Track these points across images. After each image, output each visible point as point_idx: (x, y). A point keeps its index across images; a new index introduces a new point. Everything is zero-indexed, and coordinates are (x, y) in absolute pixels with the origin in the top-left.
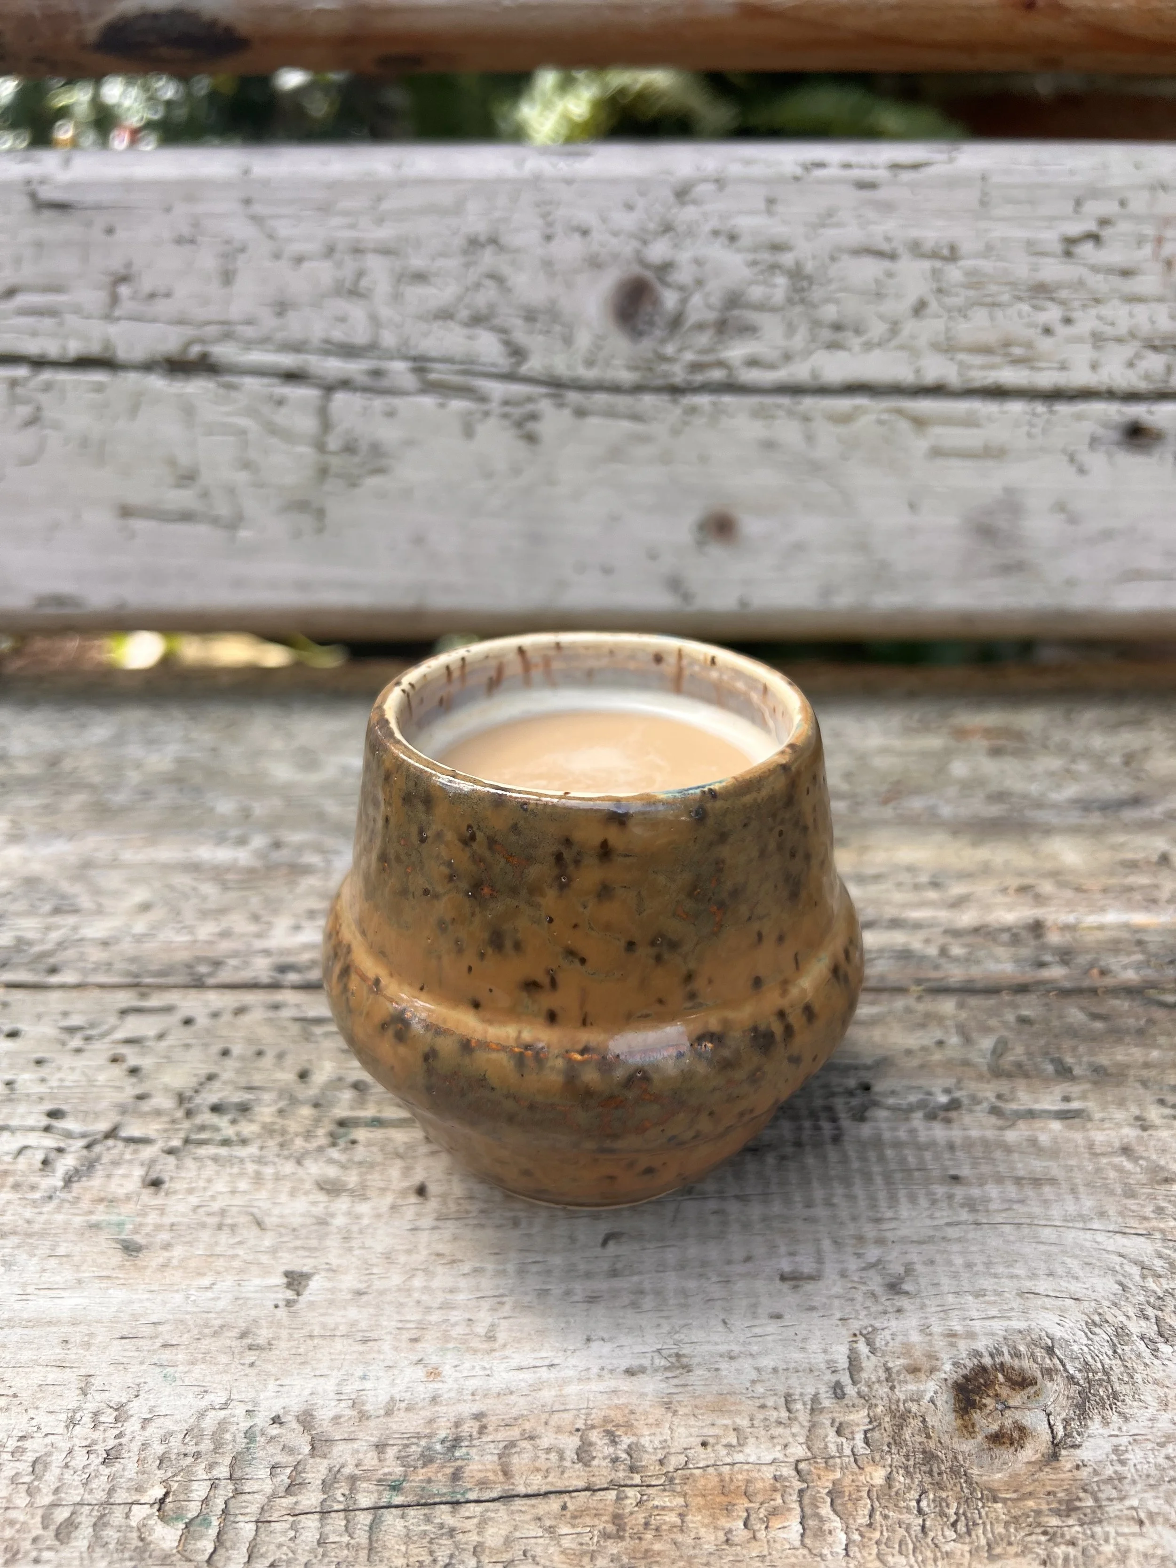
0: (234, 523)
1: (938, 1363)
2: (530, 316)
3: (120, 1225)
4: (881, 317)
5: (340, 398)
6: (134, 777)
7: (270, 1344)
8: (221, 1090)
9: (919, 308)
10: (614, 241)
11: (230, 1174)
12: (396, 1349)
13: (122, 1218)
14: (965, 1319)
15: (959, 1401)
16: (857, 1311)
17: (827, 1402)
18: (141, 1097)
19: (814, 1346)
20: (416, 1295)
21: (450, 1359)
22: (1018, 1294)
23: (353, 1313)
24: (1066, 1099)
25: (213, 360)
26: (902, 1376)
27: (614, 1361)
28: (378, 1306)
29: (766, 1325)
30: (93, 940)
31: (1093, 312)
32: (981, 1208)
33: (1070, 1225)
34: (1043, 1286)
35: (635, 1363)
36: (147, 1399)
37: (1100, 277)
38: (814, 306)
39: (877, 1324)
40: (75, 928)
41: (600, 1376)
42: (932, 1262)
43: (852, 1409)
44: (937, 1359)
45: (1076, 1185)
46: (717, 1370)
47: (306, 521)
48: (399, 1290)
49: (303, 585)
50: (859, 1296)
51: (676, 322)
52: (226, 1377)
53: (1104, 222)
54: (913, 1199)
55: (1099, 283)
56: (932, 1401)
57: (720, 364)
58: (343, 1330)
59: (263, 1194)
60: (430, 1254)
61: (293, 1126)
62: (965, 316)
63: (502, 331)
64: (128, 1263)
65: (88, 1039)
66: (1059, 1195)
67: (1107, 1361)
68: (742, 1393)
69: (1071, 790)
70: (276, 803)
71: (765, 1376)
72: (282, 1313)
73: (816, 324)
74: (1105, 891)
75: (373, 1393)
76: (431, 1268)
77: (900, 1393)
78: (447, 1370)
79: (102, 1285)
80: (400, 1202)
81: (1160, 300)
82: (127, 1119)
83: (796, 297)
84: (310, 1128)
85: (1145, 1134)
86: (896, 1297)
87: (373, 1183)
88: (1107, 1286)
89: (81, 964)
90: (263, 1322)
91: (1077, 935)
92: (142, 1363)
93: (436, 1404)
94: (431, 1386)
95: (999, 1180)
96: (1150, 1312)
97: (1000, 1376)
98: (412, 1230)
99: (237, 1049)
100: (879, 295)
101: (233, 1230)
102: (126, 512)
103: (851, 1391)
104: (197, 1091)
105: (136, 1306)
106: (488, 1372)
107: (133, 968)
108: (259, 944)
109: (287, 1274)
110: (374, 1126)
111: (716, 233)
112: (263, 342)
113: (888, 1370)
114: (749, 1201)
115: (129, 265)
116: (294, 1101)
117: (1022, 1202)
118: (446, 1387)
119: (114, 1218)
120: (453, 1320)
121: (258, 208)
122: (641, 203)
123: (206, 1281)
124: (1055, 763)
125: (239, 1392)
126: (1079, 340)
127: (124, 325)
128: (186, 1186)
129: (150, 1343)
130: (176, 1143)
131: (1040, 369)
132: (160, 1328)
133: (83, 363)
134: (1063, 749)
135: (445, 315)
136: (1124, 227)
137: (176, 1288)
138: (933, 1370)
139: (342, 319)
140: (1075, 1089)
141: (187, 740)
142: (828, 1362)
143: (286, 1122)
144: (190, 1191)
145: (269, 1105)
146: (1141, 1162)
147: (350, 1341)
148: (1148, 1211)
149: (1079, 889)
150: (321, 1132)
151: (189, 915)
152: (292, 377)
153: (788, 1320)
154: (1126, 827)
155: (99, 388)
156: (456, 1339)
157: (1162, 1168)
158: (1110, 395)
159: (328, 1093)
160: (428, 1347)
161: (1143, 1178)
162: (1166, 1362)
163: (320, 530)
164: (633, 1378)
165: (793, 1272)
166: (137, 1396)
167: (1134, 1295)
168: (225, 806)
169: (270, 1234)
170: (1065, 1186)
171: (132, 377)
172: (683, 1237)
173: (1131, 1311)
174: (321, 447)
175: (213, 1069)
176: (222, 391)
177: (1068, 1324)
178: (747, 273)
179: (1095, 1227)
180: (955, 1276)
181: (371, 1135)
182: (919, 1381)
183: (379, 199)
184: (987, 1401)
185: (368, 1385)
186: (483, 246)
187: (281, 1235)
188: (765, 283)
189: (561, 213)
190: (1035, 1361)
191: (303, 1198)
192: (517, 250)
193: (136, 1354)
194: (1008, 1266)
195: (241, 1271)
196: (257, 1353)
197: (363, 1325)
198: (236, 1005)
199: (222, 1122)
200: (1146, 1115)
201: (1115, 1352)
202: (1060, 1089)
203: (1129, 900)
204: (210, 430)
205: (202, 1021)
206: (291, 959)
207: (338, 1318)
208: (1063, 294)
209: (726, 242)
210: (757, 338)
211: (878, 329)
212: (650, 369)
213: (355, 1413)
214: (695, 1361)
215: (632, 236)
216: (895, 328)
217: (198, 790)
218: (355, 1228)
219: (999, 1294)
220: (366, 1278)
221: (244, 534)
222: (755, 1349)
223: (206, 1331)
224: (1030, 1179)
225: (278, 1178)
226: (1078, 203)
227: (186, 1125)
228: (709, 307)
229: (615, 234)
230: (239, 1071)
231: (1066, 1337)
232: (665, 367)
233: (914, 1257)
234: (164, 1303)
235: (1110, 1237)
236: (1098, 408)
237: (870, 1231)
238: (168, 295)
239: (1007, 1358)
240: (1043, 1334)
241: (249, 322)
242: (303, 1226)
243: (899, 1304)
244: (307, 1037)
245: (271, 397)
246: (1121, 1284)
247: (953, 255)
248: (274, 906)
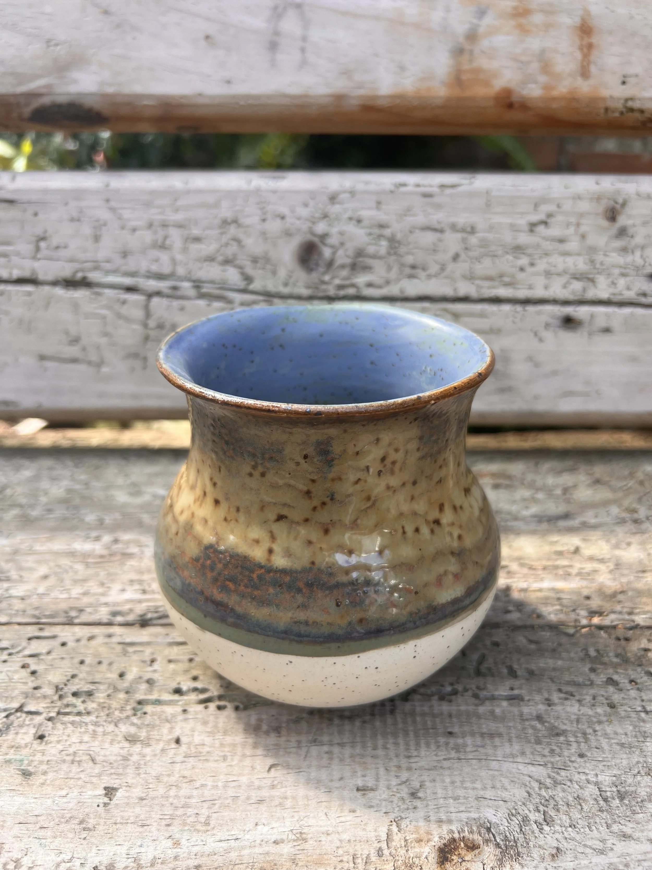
0: (99, 364)
1: (432, 837)
2: (255, 260)
3: (21, 761)
4: (436, 262)
5: (155, 301)
6: (44, 499)
7: (94, 827)
8: (79, 684)
9: (456, 258)
10: (298, 222)
11: (80, 732)
12: (158, 830)
13: (23, 757)
14: (448, 812)
15: (440, 858)
16: (394, 808)
17: (374, 858)
18: (36, 688)
19: (370, 828)
20: (171, 800)
21: (186, 835)
22: (476, 799)
23: (138, 810)
24: (512, 689)
25: (89, 280)
26: (413, 845)
27: (269, 837)
28: (151, 806)
29: (347, 816)
30: (16, 597)
31: (545, 260)
32: (462, 750)
33: (506, 759)
34: (489, 794)
35: (279, 837)
36: (31, 857)
37: (548, 243)
38: (401, 256)
39: (403, 816)
40: (7, 590)
41: (260, 845)
42: (434, 780)
43: (386, 862)
44: (431, 835)
45: (511, 737)
46: (320, 841)
47: (138, 364)
48: (162, 797)
49: (135, 396)
50: (395, 799)
51: (330, 264)
52: (71, 845)
53: (550, 215)
54: (428, 745)
55: (547, 245)
56: (426, 858)
57: (353, 285)
58: (132, 819)
59: (97, 743)
60: (180, 777)
61: (114, 704)
62: (479, 262)
63: (240, 267)
64: (24, 783)
65: (10, 654)
66: (502, 743)
67: (516, 835)
68: (331, 854)
69: (534, 510)
70: (117, 516)
71: (344, 844)
72: (101, 809)
73: (402, 265)
74: (545, 568)
75: (145, 854)
76: (180, 785)
77: (411, 854)
78: (183, 842)
79: (11, 794)
80: (167, 747)
81: (579, 254)
82: (28, 700)
83: (392, 252)
84: (123, 705)
85: (549, 708)
86: (415, 800)
87: (154, 737)
88: (520, 793)
89: (10, 612)
90: (91, 816)
91: (528, 594)
92: (29, 837)
93: (177, 860)
94: (175, 850)
95: (473, 734)
96: (541, 808)
97: (462, 844)
98: (171, 763)
99: (88, 660)
100: (435, 251)
101: (79, 764)
102: (42, 358)
103: (386, 852)
104: (66, 685)
105: (27, 806)
106: (204, 843)
107: (37, 613)
108: (103, 599)
109: (105, 788)
110: (156, 704)
111: (350, 219)
112: (115, 272)
113: (406, 840)
114: (345, 746)
115: (45, 232)
116: (116, 689)
117: (483, 746)
118: (182, 851)
119: (18, 757)
120: (189, 814)
121: (113, 204)
122: (312, 203)
123: (64, 793)
124: (526, 493)
125: (78, 853)
126: (537, 274)
127: (43, 262)
128: (56, 739)
129: (34, 826)
130: (53, 714)
131: (519, 289)
132: (39, 818)
133: (21, 281)
134: (532, 486)
135: (211, 259)
136: (560, 218)
137: (48, 796)
138: (428, 841)
139: (157, 260)
140: (516, 683)
141: (73, 479)
142: (376, 837)
143: (111, 702)
144: (59, 742)
145: (103, 693)
146: (546, 724)
147: (136, 826)
148: (546, 752)
149: (531, 568)
150: (128, 707)
151: (68, 583)
152: (130, 289)
153: (358, 813)
154: (560, 531)
155: (29, 294)
156: (189, 824)
157: (556, 728)
158: (555, 302)
159: (134, 685)
160: (175, 830)
161: (545, 733)
162: (546, 836)
163: (145, 368)
164: (277, 846)
165: (363, 786)
166: (26, 855)
167: (534, 799)
168: (91, 518)
169: (98, 766)
170: (506, 737)
171: (47, 289)
172: (309, 766)
173: (531, 807)
174: (145, 325)
175: (75, 672)
176: (93, 296)
177: (499, 815)
178: (366, 239)
179: (519, 760)
180: (445, 788)
181: (154, 710)
182: (420, 846)
183: (176, 200)
184: (454, 857)
185: (143, 850)
186: (230, 224)
187: (104, 766)
188: (376, 244)
189: (270, 208)
190: (480, 836)
191: (117, 745)
192: (248, 226)
193: (26, 832)
194: (472, 783)
195: (82, 787)
196: (87, 832)
197: (142, 817)
198: (89, 635)
199: (77, 702)
200: (551, 697)
201: (521, 830)
202: (509, 683)
203: (556, 574)
204: (87, 316)
205: (71, 644)
206: (119, 608)
207: (130, 813)
208: (529, 251)
209: (356, 223)
210: (372, 273)
211: (434, 268)
212: (317, 288)
213: (135, 865)
214: (309, 836)
215: (307, 220)
216: (443, 268)
217: (76, 508)
218: (142, 762)
219: (466, 798)
220: (146, 790)
221: (105, 370)
222: (340, 829)
223: (62, 820)
224: (488, 734)
225: (105, 734)
226: (536, 206)
227: (59, 704)
228: (348, 256)
229: (299, 219)
230: (88, 673)
231: (498, 822)
232: (324, 287)
233: (425, 778)
234: (42, 804)
235: (525, 767)
236: (548, 308)
237: (404, 763)
238: (66, 247)
239: (466, 834)
240: (486, 820)
241: (108, 261)
242: (116, 761)
243: (415, 804)
244: (125, 653)
245: (118, 300)
246: (528, 793)
247: (473, 230)
248: (112, 577)
